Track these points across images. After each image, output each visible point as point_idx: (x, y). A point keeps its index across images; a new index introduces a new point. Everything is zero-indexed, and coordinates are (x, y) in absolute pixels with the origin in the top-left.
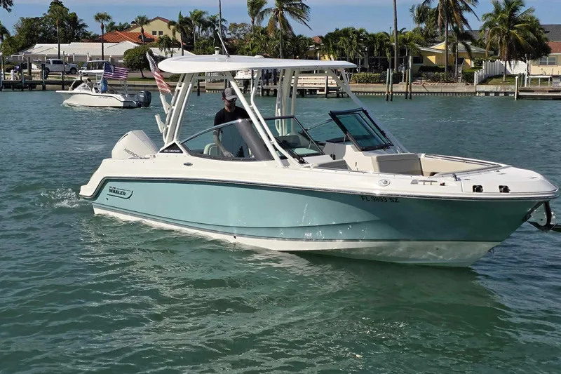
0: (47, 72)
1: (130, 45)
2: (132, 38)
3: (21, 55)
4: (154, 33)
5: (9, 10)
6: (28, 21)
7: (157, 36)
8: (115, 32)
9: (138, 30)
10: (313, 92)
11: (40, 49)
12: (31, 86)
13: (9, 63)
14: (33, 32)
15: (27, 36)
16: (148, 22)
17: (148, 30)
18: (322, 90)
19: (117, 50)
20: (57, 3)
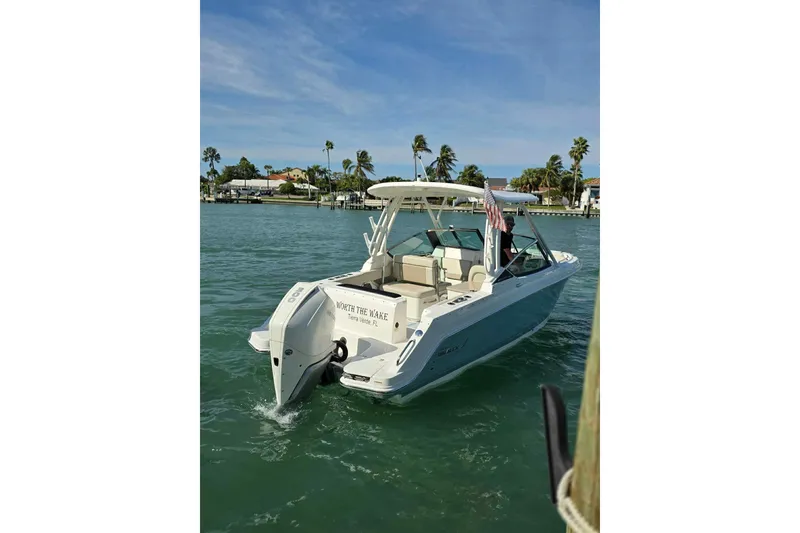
0: (240, 194)
1: (283, 182)
2: (283, 178)
3: (225, 185)
4: (294, 176)
6: (228, 168)
7: (296, 178)
8: (275, 175)
9: (286, 174)
10: (375, 208)
11: (235, 182)
12: (232, 201)
13: (219, 189)
14: (232, 173)
15: (228, 175)
16: (291, 170)
17: (291, 174)
19: (276, 184)
20: (244, 159)
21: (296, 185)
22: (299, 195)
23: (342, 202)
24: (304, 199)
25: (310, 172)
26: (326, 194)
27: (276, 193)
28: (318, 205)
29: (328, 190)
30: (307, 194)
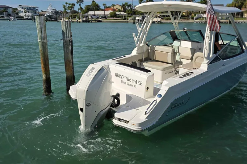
0: (92, 18)
1: (111, 11)
2: (111, 10)
3: (86, 14)
4: (116, 8)
5: (83, 3)
6: (87, 6)
7: (117, 9)
8: (107, 8)
9: (113, 8)
11: (90, 13)
12: (89, 21)
13: (83, 16)
14: (89, 9)
15: (87, 9)
16: (115, 5)
17: (115, 7)
18: (157, 22)
19: (108, 13)
20: (94, 1)
21: (117, 13)
22: (118, 17)
23: (138, 20)
24: (121, 19)
25: (123, 6)
26: (131, 16)
27: (108, 17)
28: (127, 22)
29: (132, 15)
30: (122, 17)
